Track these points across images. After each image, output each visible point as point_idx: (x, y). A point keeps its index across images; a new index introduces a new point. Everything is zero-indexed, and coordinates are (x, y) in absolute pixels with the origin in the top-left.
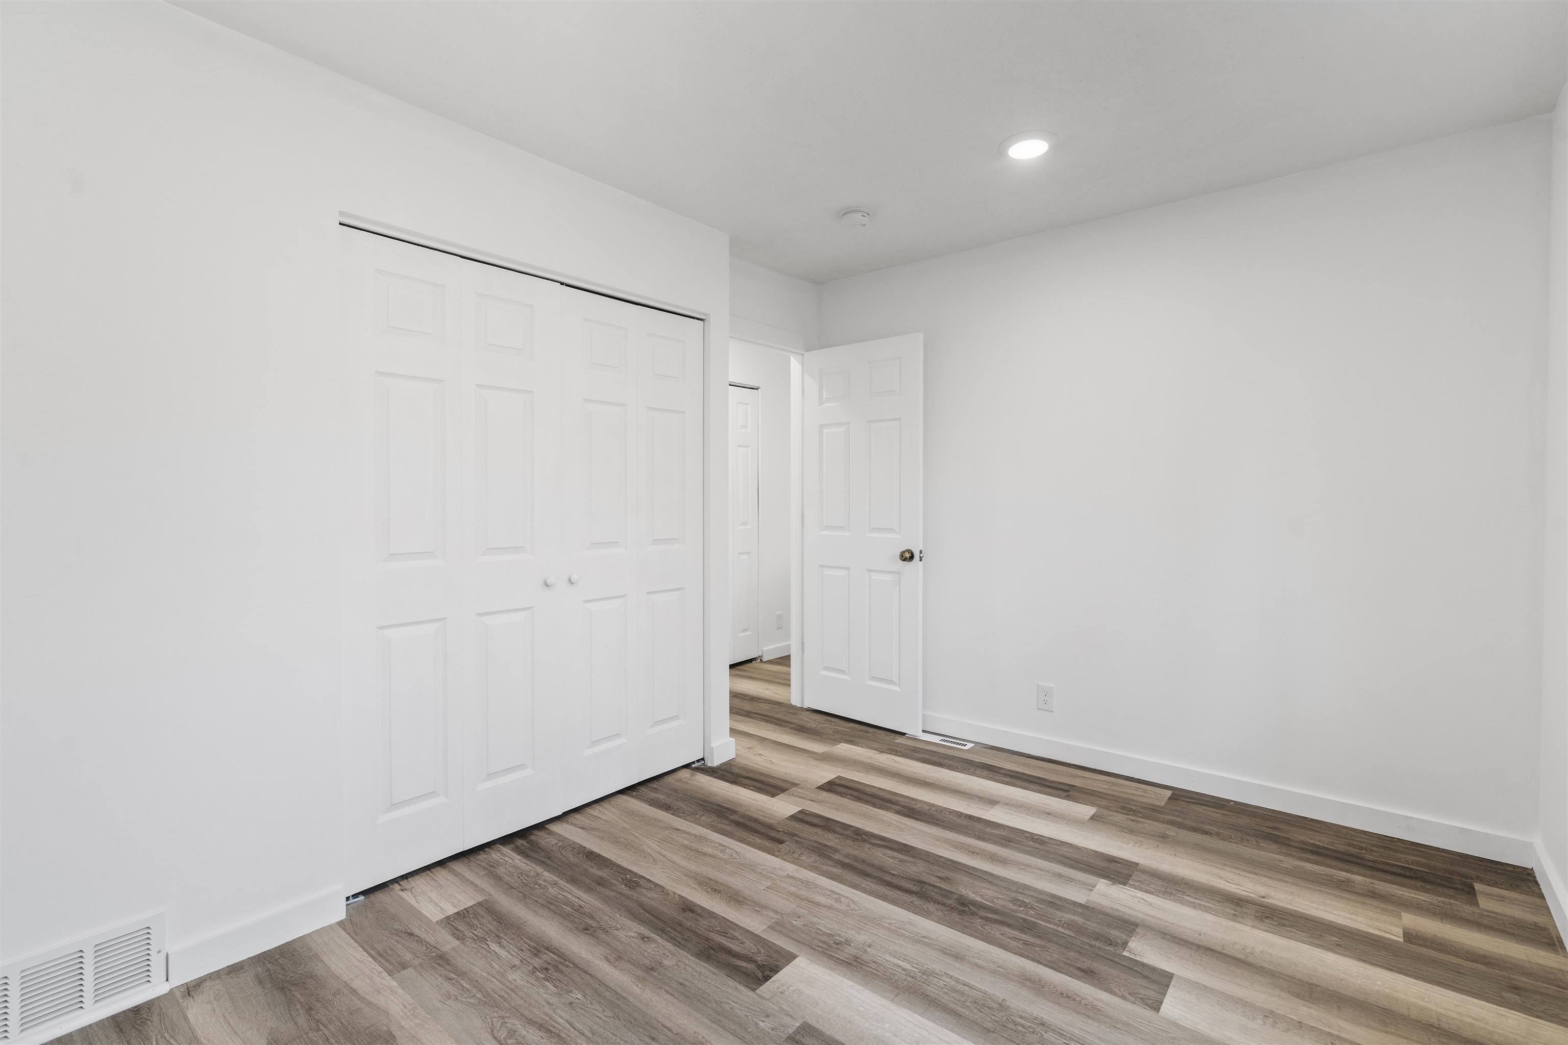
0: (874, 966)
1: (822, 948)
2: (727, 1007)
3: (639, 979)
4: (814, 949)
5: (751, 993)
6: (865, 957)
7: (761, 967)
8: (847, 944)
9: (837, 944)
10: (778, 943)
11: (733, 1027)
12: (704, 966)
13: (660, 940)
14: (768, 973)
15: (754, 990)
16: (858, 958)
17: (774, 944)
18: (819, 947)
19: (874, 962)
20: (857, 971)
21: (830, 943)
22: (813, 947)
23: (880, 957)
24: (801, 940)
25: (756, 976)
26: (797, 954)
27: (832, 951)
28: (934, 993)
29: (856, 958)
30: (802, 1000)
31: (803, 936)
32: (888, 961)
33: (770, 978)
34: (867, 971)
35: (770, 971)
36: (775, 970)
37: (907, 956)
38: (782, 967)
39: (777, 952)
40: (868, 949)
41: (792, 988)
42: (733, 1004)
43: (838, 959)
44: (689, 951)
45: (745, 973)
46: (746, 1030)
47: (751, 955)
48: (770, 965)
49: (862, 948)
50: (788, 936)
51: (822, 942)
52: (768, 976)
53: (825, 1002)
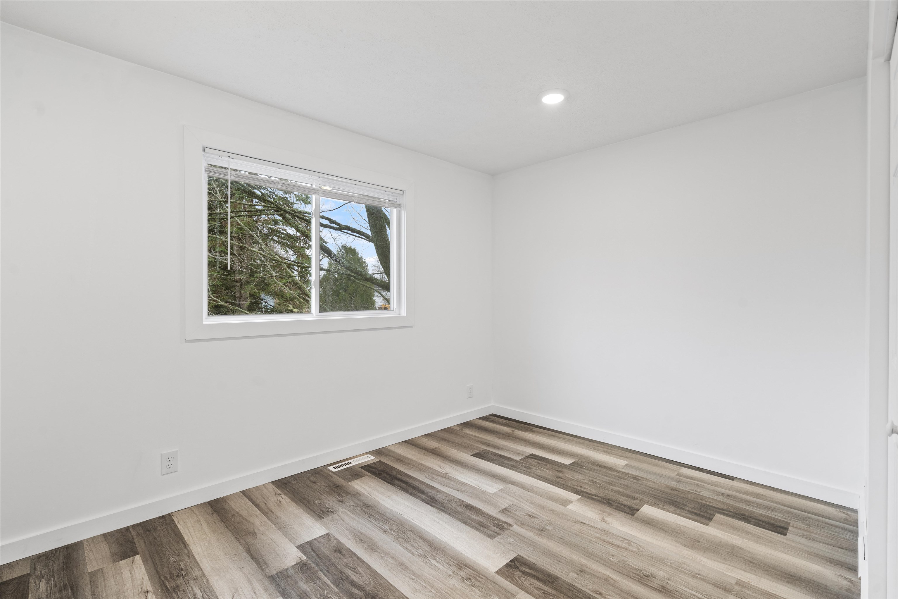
0: (452, 563)
1: (480, 577)
2: (531, 549)
3: (585, 566)
4: (485, 577)
5: (520, 554)
6: (455, 569)
7: (517, 568)
8: (463, 578)
9: (470, 579)
10: (508, 583)
11: (526, 540)
12: (550, 570)
13: (588, 591)
14: (512, 564)
15: (519, 555)
16: (459, 569)
17: (510, 582)
18: (482, 578)
19: (451, 565)
20: (462, 561)
21: (474, 580)
22: (485, 578)
23: (446, 568)
24: (493, 584)
25: (519, 563)
26: (495, 574)
27: (474, 574)
28: (426, 547)
29: (460, 569)
30: (493, 549)
31: (492, 587)
32: (442, 565)
33: (511, 561)
34: (457, 560)
35: (511, 565)
36: (508, 565)
37: (430, 567)
38: (504, 566)
39: (508, 577)
40: (451, 573)
41: (499, 555)
42: (528, 550)
43: (471, 569)
44: (564, 582)
45: (526, 565)
46: (519, 538)
47: (524, 576)
48: (512, 569)
49: (455, 574)
50: (501, 587)
51: (479, 581)
52: (512, 562)
53: (482, 547)
